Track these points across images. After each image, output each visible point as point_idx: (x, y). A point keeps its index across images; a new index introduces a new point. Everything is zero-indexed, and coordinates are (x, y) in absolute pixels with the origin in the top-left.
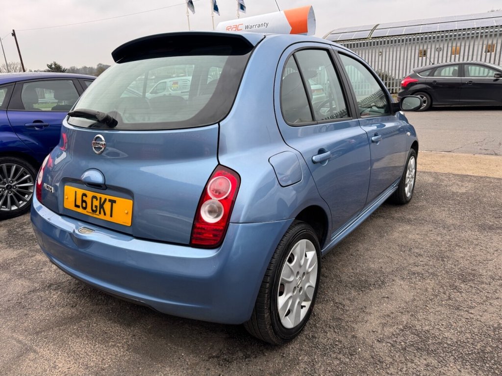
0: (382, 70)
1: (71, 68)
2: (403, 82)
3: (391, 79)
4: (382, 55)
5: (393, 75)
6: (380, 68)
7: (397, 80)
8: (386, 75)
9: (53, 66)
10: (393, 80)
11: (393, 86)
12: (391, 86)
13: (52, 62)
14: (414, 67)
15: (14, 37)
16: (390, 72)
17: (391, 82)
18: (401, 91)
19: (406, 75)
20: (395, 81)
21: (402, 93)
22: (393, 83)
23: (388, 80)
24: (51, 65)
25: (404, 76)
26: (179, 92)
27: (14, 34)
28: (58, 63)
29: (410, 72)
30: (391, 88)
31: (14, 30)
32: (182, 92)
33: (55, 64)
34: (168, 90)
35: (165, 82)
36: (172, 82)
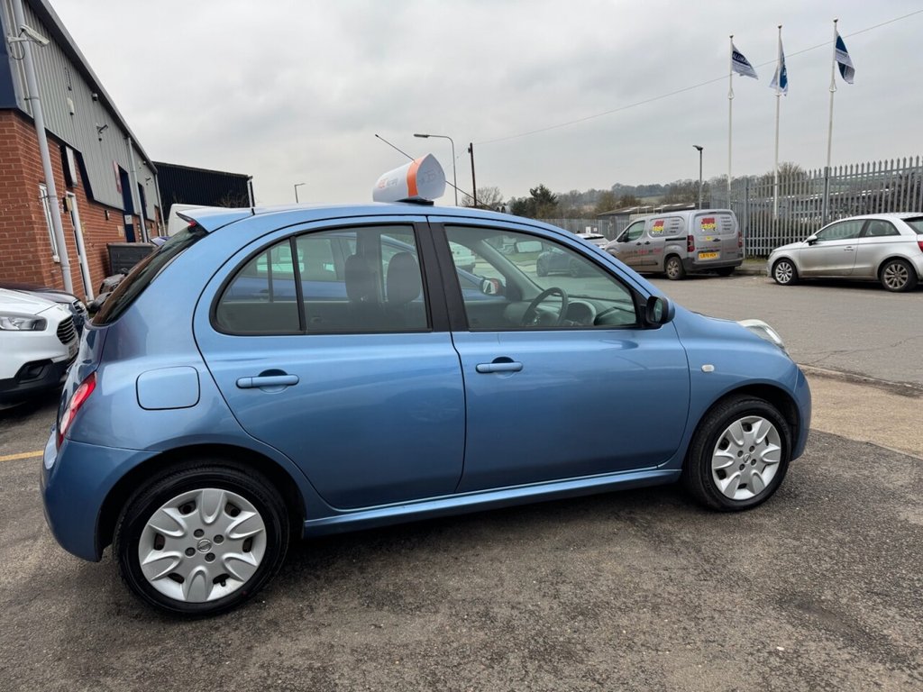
1: (571, 193)
9: (539, 192)
13: (538, 186)
15: (470, 154)
24: (536, 190)
26: (663, 238)
27: (471, 150)
28: (547, 187)
31: (471, 145)
32: (667, 240)
33: (542, 189)
34: (646, 236)
35: (644, 221)
36: (654, 222)
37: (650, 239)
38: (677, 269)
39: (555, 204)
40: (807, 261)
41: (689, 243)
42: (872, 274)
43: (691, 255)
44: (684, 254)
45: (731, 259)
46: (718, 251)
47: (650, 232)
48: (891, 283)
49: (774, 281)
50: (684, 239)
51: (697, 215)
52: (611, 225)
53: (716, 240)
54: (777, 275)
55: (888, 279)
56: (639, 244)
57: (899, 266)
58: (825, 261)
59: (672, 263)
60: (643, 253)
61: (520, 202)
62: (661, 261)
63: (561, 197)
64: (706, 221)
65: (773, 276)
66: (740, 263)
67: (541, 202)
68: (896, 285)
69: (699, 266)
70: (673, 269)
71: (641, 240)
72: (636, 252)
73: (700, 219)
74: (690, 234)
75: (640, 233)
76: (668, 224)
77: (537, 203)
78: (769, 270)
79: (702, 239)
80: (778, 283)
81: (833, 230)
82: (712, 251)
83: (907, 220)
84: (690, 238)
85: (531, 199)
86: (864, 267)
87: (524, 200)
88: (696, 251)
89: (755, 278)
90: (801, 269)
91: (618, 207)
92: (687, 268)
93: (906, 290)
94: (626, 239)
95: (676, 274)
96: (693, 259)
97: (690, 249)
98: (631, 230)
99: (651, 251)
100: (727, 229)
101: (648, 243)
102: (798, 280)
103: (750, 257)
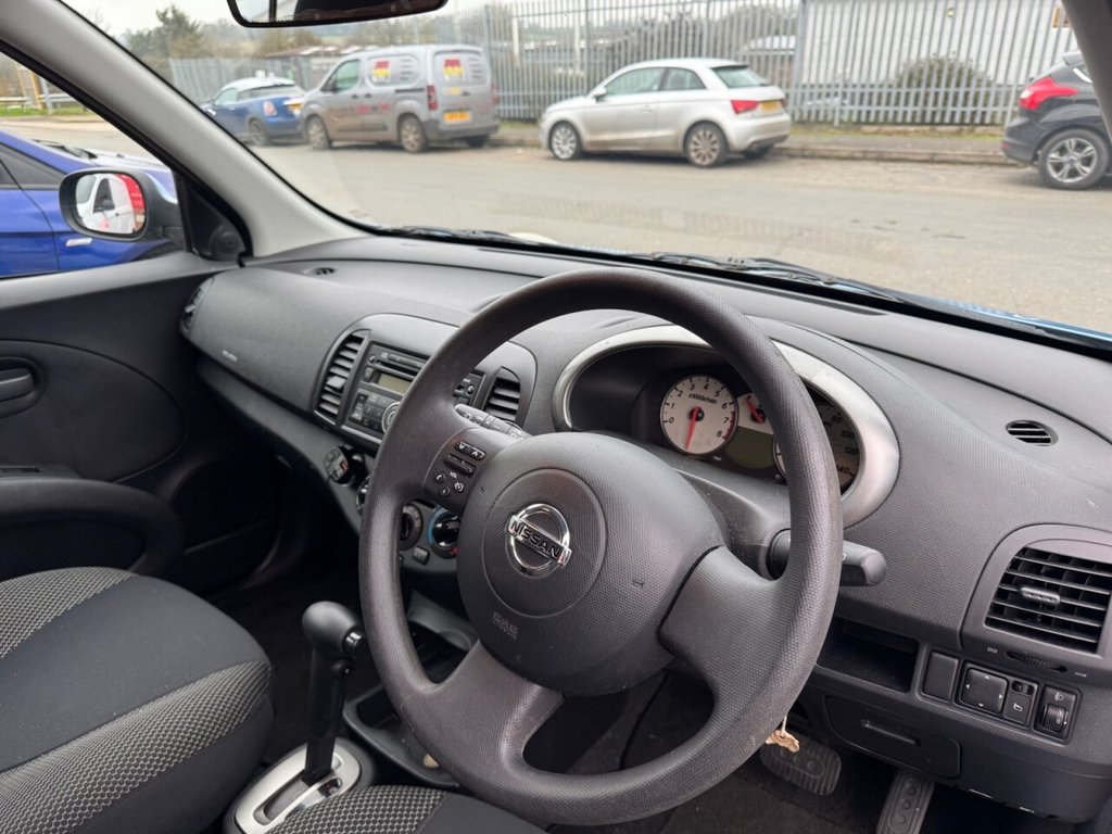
0: (958, 54)
2: (1026, 94)
3: (984, 83)
4: (953, 18)
5: (991, 72)
6: (954, 48)
7: (999, 86)
8: (970, 71)
9: (170, 16)
10: (989, 84)
11: (985, 105)
12: (981, 101)
14: (1067, 49)
16: (983, 62)
17: (983, 90)
18: (1018, 121)
19: (1039, 72)
20: (993, 90)
21: (1020, 127)
22: (987, 95)
23: (974, 83)
24: (165, 13)
25: (1033, 73)
26: (391, 89)
28: (182, 8)
29: (1052, 63)
30: (980, 108)
32: (398, 91)
33: (175, 11)
34: (363, 83)
35: (357, 60)
36: (374, 61)
37: (373, 89)
38: (417, 136)
39: (199, 36)
40: (595, 127)
41: (429, 97)
42: (676, 143)
43: (434, 114)
44: (424, 114)
45: (485, 122)
46: (468, 109)
47: (370, 78)
48: (698, 156)
49: (551, 154)
50: (421, 90)
51: (438, 53)
52: (294, 68)
53: (466, 94)
54: (555, 146)
55: (696, 150)
56: (355, 97)
57: (708, 133)
58: (617, 126)
59: (408, 127)
60: (363, 110)
61: (140, 35)
62: (391, 123)
63: (206, 26)
64: (451, 63)
65: (550, 147)
66: (496, 128)
67: (175, 34)
68: (704, 159)
69: (446, 133)
70: (410, 137)
71: (357, 90)
72: (352, 109)
73: (442, 59)
74: (430, 83)
75: (354, 80)
76: (395, 66)
77: (169, 38)
78: (543, 139)
79: (447, 92)
80: (556, 158)
81: (622, 81)
82: (460, 110)
83: (716, 69)
84: (431, 89)
85: (158, 30)
86: (664, 136)
87: (146, 33)
88: (440, 109)
89: (520, 151)
90: (587, 137)
91: (292, 46)
92: (432, 136)
93: (717, 165)
94: (332, 87)
95: (417, 144)
96: (437, 122)
97: (432, 106)
98: (340, 75)
99: (375, 109)
100: (477, 76)
101: (368, 96)
102: (583, 154)
103: (512, 120)
